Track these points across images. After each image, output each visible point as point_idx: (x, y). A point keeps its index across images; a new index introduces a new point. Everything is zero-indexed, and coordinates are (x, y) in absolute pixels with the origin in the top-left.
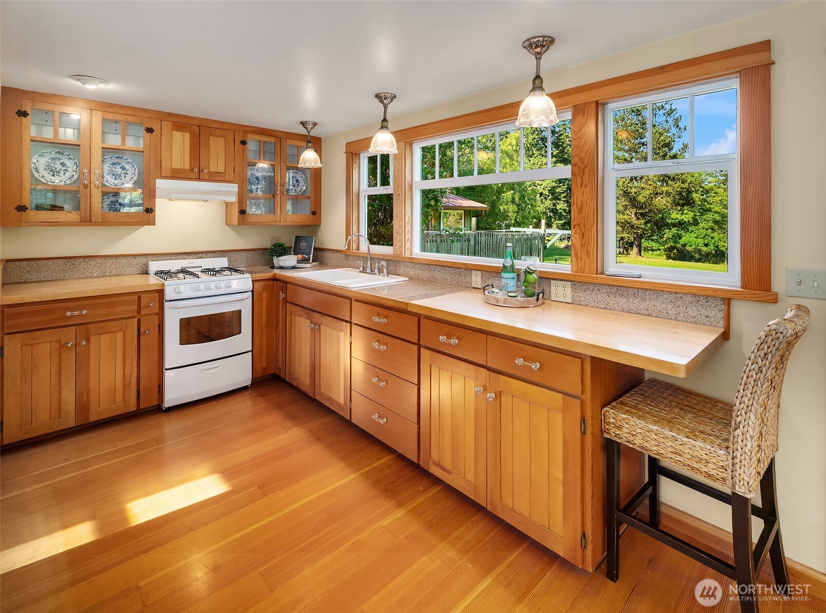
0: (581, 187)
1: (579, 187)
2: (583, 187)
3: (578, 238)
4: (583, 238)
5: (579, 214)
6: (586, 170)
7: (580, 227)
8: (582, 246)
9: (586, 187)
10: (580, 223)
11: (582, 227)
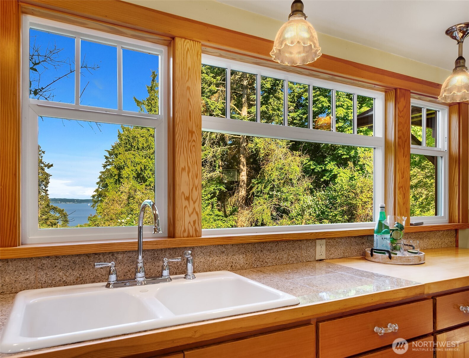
0: (403, 157)
1: (402, 156)
2: (405, 157)
3: (402, 198)
4: (404, 198)
5: (402, 178)
6: (406, 143)
7: (402, 189)
8: (403, 204)
9: (406, 157)
10: (402, 186)
11: (404, 188)
